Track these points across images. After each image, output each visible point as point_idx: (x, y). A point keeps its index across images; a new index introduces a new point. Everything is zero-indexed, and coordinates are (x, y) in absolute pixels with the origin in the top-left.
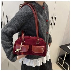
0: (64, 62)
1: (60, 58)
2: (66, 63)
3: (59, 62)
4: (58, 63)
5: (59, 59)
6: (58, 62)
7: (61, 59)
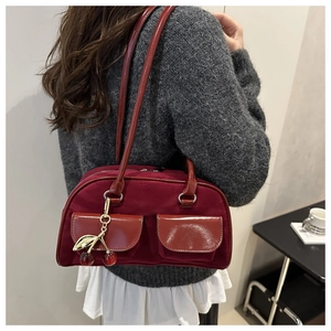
0: (275, 306)
1: (254, 287)
2: (286, 310)
3: (251, 302)
4: (245, 310)
5: (250, 289)
6: (247, 305)
7: (263, 289)
